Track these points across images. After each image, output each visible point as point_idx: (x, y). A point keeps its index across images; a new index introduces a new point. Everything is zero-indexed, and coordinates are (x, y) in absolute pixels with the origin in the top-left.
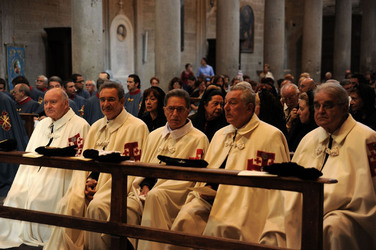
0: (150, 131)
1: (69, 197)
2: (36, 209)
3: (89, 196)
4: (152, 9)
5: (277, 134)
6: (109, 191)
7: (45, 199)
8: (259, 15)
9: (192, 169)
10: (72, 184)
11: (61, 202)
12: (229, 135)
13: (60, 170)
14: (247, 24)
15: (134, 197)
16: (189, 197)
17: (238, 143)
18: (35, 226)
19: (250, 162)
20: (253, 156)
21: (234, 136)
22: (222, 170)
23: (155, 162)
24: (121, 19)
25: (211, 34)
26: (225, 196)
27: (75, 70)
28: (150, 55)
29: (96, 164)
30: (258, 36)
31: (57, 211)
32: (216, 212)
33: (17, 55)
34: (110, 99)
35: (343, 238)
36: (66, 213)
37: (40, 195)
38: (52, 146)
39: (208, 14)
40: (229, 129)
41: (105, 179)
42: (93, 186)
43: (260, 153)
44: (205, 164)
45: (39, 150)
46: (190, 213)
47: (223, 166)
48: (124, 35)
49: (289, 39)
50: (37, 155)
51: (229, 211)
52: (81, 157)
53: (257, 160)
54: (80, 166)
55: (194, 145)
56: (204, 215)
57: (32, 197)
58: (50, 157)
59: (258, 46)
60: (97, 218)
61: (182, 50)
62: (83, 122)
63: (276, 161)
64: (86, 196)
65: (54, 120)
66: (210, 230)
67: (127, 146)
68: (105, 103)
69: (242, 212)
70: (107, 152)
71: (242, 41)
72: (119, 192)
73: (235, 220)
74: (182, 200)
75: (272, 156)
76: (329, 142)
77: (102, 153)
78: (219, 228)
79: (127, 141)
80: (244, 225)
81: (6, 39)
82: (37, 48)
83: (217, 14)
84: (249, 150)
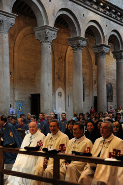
2: (24, 172)
3: (45, 166)
4: (72, 85)
6: (53, 165)
7: (28, 167)
8: (114, 87)
9: (85, 156)
10: (38, 161)
11: (34, 169)
12: (102, 141)
13: (33, 156)
14: (110, 90)
15: (63, 167)
16: (85, 168)
17: (105, 145)
18: (24, 179)
19: (110, 153)
20: (111, 151)
21: (104, 142)
22: (98, 158)
23: (70, 153)
24: (60, 90)
25: (95, 95)
26: (100, 168)
27: (42, 111)
28: (71, 103)
29: (47, 154)
30: (114, 95)
31: (32, 173)
32: (96, 175)
33: (20, 105)
36: (36, 174)
37: (26, 165)
38: (31, 146)
39: (94, 87)
40: (101, 139)
41: (51, 160)
42: (47, 162)
43: (114, 150)
44: (91, 155)
45: (26, 148)
46: (86, 175)
47: (99, 156)
48: (61, 96)
50: (25, 150)
51: (102, 175)
52: (42, 151)
53: (113, 153)
54: (41, 154)
55: (86, 145)
56: (92, 176)
57: (23, 166)
58: (30, 151)
59: (115, 99)
60: (48, 177)
61: (84, 101)
62: (43, 135)
63: (121, 153)
64: (44, 166)
66: (94, 183)
67: (60, 145)
68: (52, 128)
69: (107, 175)
70: (52, 149)
72: (57, 166)
73: (104, 179)
74: (82, 169)
75: (119, 151)
77: (49, 150)
78: (98, 182)
79: (60, 144)
80: (108, 181)
81: (16, 99)
82: (28, 102)
83: (98, 87)
84: (110, 148)
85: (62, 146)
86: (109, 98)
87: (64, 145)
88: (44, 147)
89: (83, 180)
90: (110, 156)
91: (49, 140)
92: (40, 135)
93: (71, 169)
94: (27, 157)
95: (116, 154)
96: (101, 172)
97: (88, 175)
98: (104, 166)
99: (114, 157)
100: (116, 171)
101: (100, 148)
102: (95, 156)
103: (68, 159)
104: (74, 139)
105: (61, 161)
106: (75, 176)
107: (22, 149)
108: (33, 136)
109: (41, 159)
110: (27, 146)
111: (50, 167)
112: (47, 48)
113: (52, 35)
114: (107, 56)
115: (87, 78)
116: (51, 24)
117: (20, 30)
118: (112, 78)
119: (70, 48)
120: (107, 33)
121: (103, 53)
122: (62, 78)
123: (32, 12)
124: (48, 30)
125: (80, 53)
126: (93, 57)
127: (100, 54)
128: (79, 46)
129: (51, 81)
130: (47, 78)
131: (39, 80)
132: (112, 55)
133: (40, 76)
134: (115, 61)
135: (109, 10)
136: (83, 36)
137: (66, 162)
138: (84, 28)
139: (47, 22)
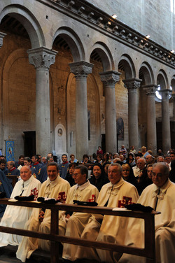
0: (71, 186)
1: (31, 220)
2: (15, 227)
3: (41, 220)
4: (74, 121)
5: (132, 188)
6: (50, 218)
7: (20, 221)
8: (126, 122)
9: (89, 206)
10: (32, 214)
11: (27, 223)
12: (110, 188)
15: (63, 220)
16: (90, 220)
17: (114, 192)
18: (15, 235)
19: (120, 202)
20: (121, 199)
21: (112, 188)
22: (105, 208)
23: (71, 203)
24: (60, 126)
25: (103, 132)
26: (107, 220)
27: (38, 153)
28: (74, 143)
29: (44, 205)
30: (126, 132)
33: (10, 145)
34: (53, 171)
35: (166, 241)
36: (29, 229)
37: (17, 219)
39: (101, 123)
40: (109, 185)
41: (48, 212)
42: (43, 215)
43: (124, 198)
44: (96, 204)
45: (16, 198)
46: (90, 229)
47: (106, 205)
48: (61, 134)
49: (141, 133)
50: (16, 201)
51: (110, 227)
52: (36, 202)
53: (123, 201)
54: (36, 205)
55: (90, 193)
56: (97, 229)
57: (13, 221)
58: (22, 201)
59: (126, 137)
60: (44, 232)
61: (89, 139)
62: (38, 182)
63: (132, 202)
64: (39, 220)
65: (25, 181)
66: (100, 237)
67: (60, 194)
69: (116, 228)
70: (49, 198)
71: (118, 135)
72: (55, 219)
73: (112, 233)
74: (86, 222)
75: (131, 199)
76: (158, 192)
77: (46, 199)
78: (105, 236)
79: (60, 192)
80: (117, 235)
81: (6, 138)
82: (20, 142)
83: (106, 122)
84: (119, 196)
85: (62, 194)
86: (120, 136)
87: (64, 193)
88: (39, 196)
89: (88, 235)
90: (120, 205)
91: (45, 188)
92: (34, 182)
93: (72, 221)
94: (19, 209)
95: (127, 202)
96: (108, 224)
97: (93, 229)
98: (111, 217)
99: (124, 206)
100: (126, 223)
101: (108, 195)
102: (101, 205)
103: (69, 211)
104: (76, 186)
105: (61, 212)
106: (77, 230)
107: (12, 199)
108: (26, 183)
109: (36, 211)
110: (19, 195)
111: (47, 220)
112: (44, 75)
113: (50, 59)
114: (117, 85)
115: (93, 111)
116: (49, 46)
117: (10, 52)
118: (123, 113)
119: (72, 75)
120: (117, 57)
121: (112, 81)
122: (62, 112)
123: (25, 31)
124: (44, 53)
125: (85, 82)
126: (100, 87)
127: (108, 83)
128: (82, 72)
129: (48, 116)
130: (44, 111)
131: (34, 114)
132: (122, 84)
133: (35, 109)
134: (126, 91)
135: (119, 31)
136: (87, 60)
137: (66, 214)
138: (88, 51)
139: (44, 43)
